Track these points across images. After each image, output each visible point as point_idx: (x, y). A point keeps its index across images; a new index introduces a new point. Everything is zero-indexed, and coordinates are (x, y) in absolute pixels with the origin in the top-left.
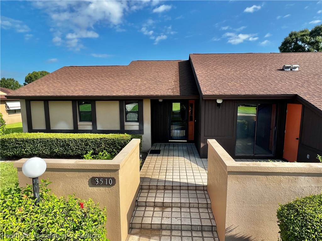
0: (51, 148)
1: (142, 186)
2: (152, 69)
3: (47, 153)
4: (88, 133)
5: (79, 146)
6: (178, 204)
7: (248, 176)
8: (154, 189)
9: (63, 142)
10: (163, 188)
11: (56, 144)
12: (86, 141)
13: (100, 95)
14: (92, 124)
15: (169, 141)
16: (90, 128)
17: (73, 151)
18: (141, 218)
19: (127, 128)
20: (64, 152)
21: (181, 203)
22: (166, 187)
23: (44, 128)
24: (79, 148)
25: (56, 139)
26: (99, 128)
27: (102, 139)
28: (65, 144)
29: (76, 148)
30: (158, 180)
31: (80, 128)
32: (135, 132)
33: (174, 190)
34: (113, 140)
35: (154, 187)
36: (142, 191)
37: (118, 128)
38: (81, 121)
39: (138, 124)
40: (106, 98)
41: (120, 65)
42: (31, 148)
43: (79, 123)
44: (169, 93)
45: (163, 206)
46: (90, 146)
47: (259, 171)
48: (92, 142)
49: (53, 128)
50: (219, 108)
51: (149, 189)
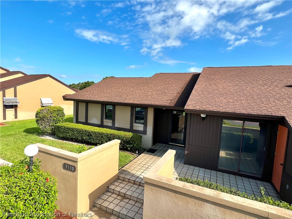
0: (82, 136)
1: (119, 176)
2: (167, 81)
3: (79, 139)
4: (108, 128)
5: (97, 138)
6: (135, 198)
7: (160, 189)
8: (126, 181)
9: (88, 133)
10: (133, 182)
11: (85, 133)
12: (102, 134)
13: (117, 102)
14: (112, 122)
15: (169, 143)
16: (110, 124)
17: (94, 140)
18: (104, 201)
19: (135, 128)
20: (89, 140)
21: (137, 198)
22: (135, 182)
23: (84, 121)
24: (97, 139)
25: (85, 130)
26: (116, 126)
27: (112, 134)
28: (89, 134)
29: (96, 139)
30: (133, 175)
31: (105, 124)
32: (140, 132)
33: (141, 186)
34: (119, 136)
35: (127, 180)
36: (118, 181)
37: (128, 127)
38: (106, 118)
39: (143, 126)
40: (120, 104)
41: (145, 77)
42: (71, 134)
43: (104, 120)
44: (166, 104)
45: (125, 196)
46: (104, 138)
47: (168, 187)
48: (106, 136)
49: (89, 122)
50: (203, 121)
51: (124, 181)
